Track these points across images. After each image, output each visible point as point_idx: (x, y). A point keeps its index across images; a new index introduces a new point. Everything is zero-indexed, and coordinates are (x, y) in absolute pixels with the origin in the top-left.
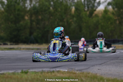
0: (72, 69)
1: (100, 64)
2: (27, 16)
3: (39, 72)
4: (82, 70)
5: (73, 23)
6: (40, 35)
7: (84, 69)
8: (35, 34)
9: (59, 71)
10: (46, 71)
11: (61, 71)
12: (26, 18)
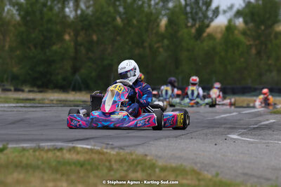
0: (108, 144)
1: (176, 137)
2: (69, 34)
3: (31, 149)
4: (128, 146)
5: (161, 50)
6: (94, 74)
7: (131, 146)
8: (83, 71)
9: (74, 147)
10: (46, 148)
11: (77, 147)
12: (67, 37)
